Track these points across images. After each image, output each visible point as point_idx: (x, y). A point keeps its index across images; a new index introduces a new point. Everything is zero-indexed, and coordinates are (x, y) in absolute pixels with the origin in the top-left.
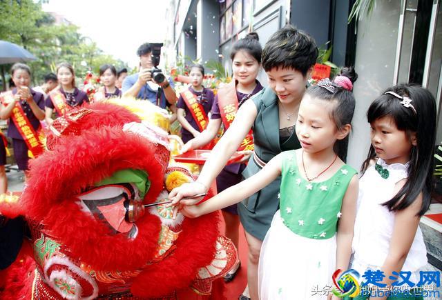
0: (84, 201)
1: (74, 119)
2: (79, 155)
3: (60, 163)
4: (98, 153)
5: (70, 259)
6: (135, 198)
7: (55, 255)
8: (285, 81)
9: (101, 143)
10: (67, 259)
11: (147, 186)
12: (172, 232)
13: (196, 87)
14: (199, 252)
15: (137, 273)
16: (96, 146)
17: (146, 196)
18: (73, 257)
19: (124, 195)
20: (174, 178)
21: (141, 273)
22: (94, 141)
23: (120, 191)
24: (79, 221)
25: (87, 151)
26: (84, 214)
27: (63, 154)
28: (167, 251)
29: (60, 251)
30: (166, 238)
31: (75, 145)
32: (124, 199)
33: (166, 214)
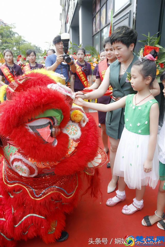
0: (29, 126)
1: (21, 82)
2: (27, 102)
3: (17, 106)
4: (37, 100)
5: (23, 156)
6: (55, 124)
7: (15, 154)
8: (119, 49)
9: (38, 95)
10: (22, 156)
11: (61, 118)
12: (74, 142)
13: (81, 61)
14: (89, 152)
15: (57, 163)
16: (36, 97)
17: (61, 123)
18: (25, 155)
19: (50, 123)
20: (75, 114)
21: (59, 163)
22: (34, 94)
23: (48, 121)
24: (28, 137)
25: (30, 99)
26: (30, 133)
27: (18, 101)
28: (72, 152)
29: (18, 152)
30: (72, 146)
31: (24, 97)
32: (49, 125)
33: (71, 133)
